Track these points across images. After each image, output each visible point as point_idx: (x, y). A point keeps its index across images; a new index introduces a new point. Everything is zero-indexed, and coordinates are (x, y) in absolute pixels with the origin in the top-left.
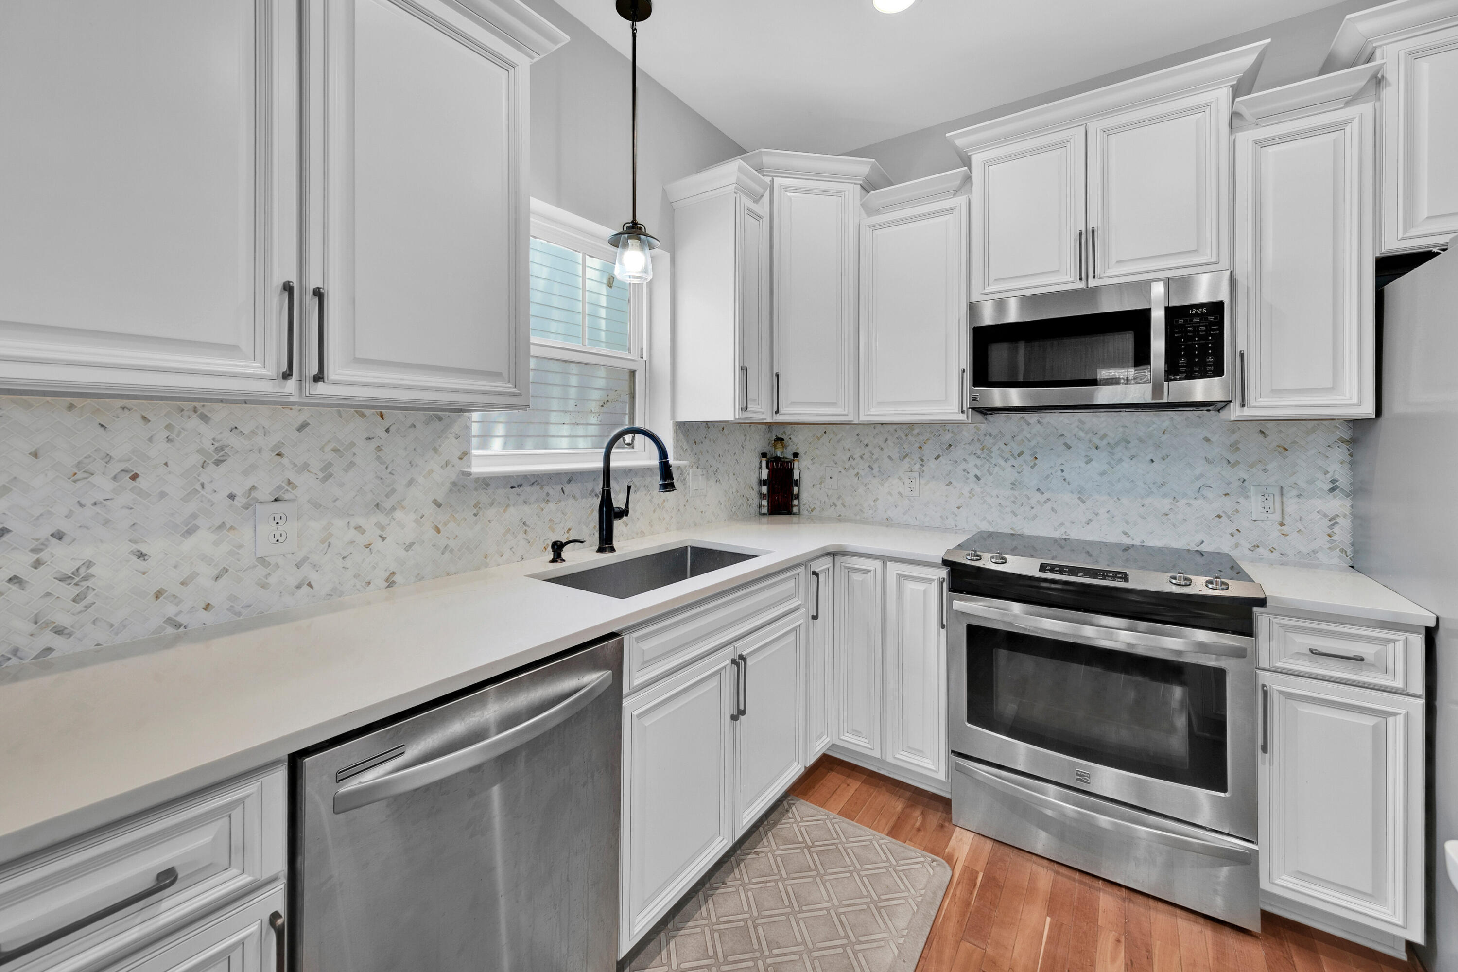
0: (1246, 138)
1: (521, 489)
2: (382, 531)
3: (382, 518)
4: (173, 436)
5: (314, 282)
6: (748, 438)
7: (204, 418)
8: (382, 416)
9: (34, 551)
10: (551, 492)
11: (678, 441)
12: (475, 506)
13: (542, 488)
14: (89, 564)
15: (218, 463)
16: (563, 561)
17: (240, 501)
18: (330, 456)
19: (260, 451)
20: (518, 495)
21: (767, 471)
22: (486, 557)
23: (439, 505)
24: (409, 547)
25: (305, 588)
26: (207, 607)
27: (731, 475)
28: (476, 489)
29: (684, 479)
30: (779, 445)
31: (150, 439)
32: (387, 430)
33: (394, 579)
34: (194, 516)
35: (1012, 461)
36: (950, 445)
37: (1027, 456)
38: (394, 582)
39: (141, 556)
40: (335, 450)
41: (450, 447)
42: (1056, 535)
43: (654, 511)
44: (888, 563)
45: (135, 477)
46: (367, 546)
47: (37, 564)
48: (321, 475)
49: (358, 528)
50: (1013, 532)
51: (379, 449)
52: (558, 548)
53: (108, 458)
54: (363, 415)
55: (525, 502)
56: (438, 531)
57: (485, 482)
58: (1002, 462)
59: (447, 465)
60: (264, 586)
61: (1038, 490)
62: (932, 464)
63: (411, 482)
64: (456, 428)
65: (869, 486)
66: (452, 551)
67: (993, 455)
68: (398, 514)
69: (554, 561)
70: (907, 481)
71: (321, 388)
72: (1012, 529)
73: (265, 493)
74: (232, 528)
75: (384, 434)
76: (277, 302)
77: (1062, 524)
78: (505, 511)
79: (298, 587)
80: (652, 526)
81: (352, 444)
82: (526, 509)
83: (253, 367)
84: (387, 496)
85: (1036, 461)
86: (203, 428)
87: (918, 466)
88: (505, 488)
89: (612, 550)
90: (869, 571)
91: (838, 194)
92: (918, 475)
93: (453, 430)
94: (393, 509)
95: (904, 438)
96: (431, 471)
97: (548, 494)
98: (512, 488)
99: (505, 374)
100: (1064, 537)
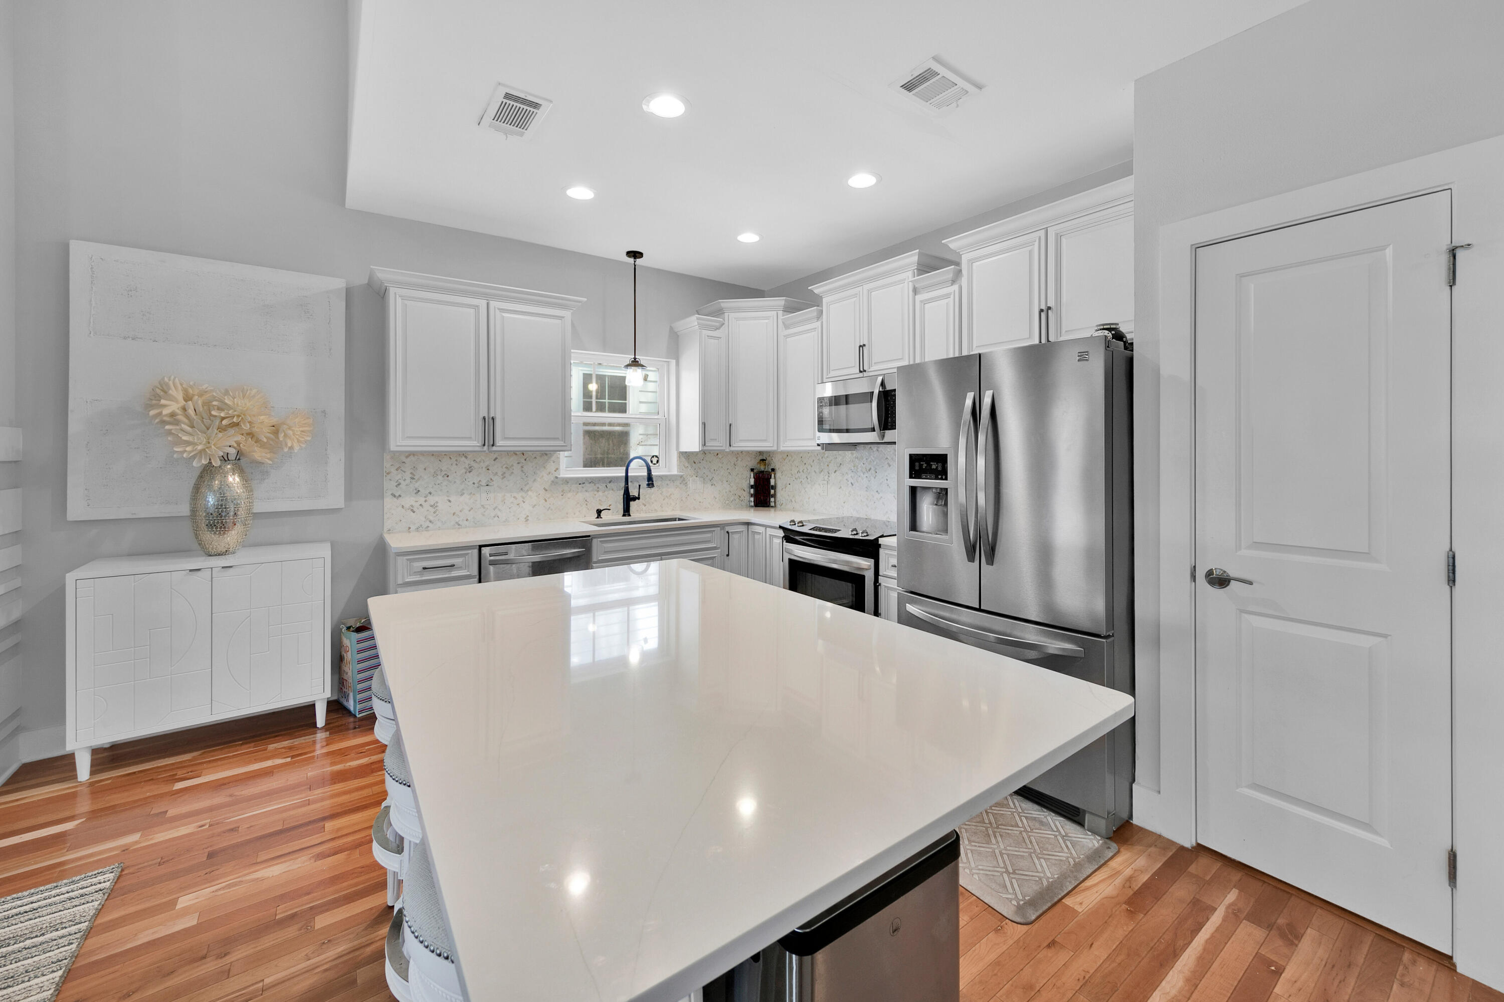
0: (919, 298)
1: (584, 485)
2: (524, 499)
3: (523, 494)
4: (457, 463)
5: (492, 415)
6: (740, 459)
7: (466, 457)
8: (523, 454)
9: (425, 497)
10: (600, 487)
11: (680, 462)
12: (562, 491)
13: (595, 485)
14: (437, 502)
15: (470, 472)
16: (601, 518)
17: (476, 485)
18: (505, 470)
19: (482, 468)
20: (583, 487)
21: (754, 480)
22: (567, 514)
23: (546, 490)
24: (534, 506)
25: (496, 518)
26: (467, 520)
27: (725, 482)
28: (562, 484)
29: (686, 483)
30: (762, 463)
31: (452, 465)
32: (525, 460)
33: (528, 518)
34: (463, 490)
35: (867, 474)
36: (841, 464)
37: (872, 471)
38: (528, 519)
39: (450, 501)
40: (507, 468)
41: (551, 466)
42: (884, 519)
43: (664, 500)
44: (767, 529)
45: (448, 476)
46: (518, 505)
47: (426, 501)
48: (502, 477)
49: (514, 497)
50: (866, 517)
51: (522, 467)
52: (599, 512)
53: (441, 470)
54: (516, 454)
55: (586, 491)
56: (546, 501)
57: (567, 481)
58: (862, 475)
59: (549, 473)
60: (484, 515)
61: (877, 491)
62: (833, 475)
63: (535, 480)
64: (553, 458)
65: (806, 489)
66: (552, 510)
67: (858, 470)
68: (530, 493)
69: (597, 518)
70: (822, 486)
71: (494, 448)
72: (866, 515)
73: (484, 483)
74: (474, 494)
75: (524, 461)
76: (481, 422)
77: (887, 512)
78: (576, 494)
79: (494, 517)
80: (662, 507)
81: (512, 465)
82: (587, 494)
83: (475, 443)
84: (525, 485)
85: (877, 474)
86: (466, 460)
87: (827, 477)
88: (576, 484)
89: (629, 515)
90: (760, 533)
91: (767, 318)
92: (826, 483)
93: (552, 459)
94: (528, 491)
95: (821, 459)
96: (543, 476)
97: (598, 488)
98: (580, 484)
99: (561, 438)
100: (888, 520)
